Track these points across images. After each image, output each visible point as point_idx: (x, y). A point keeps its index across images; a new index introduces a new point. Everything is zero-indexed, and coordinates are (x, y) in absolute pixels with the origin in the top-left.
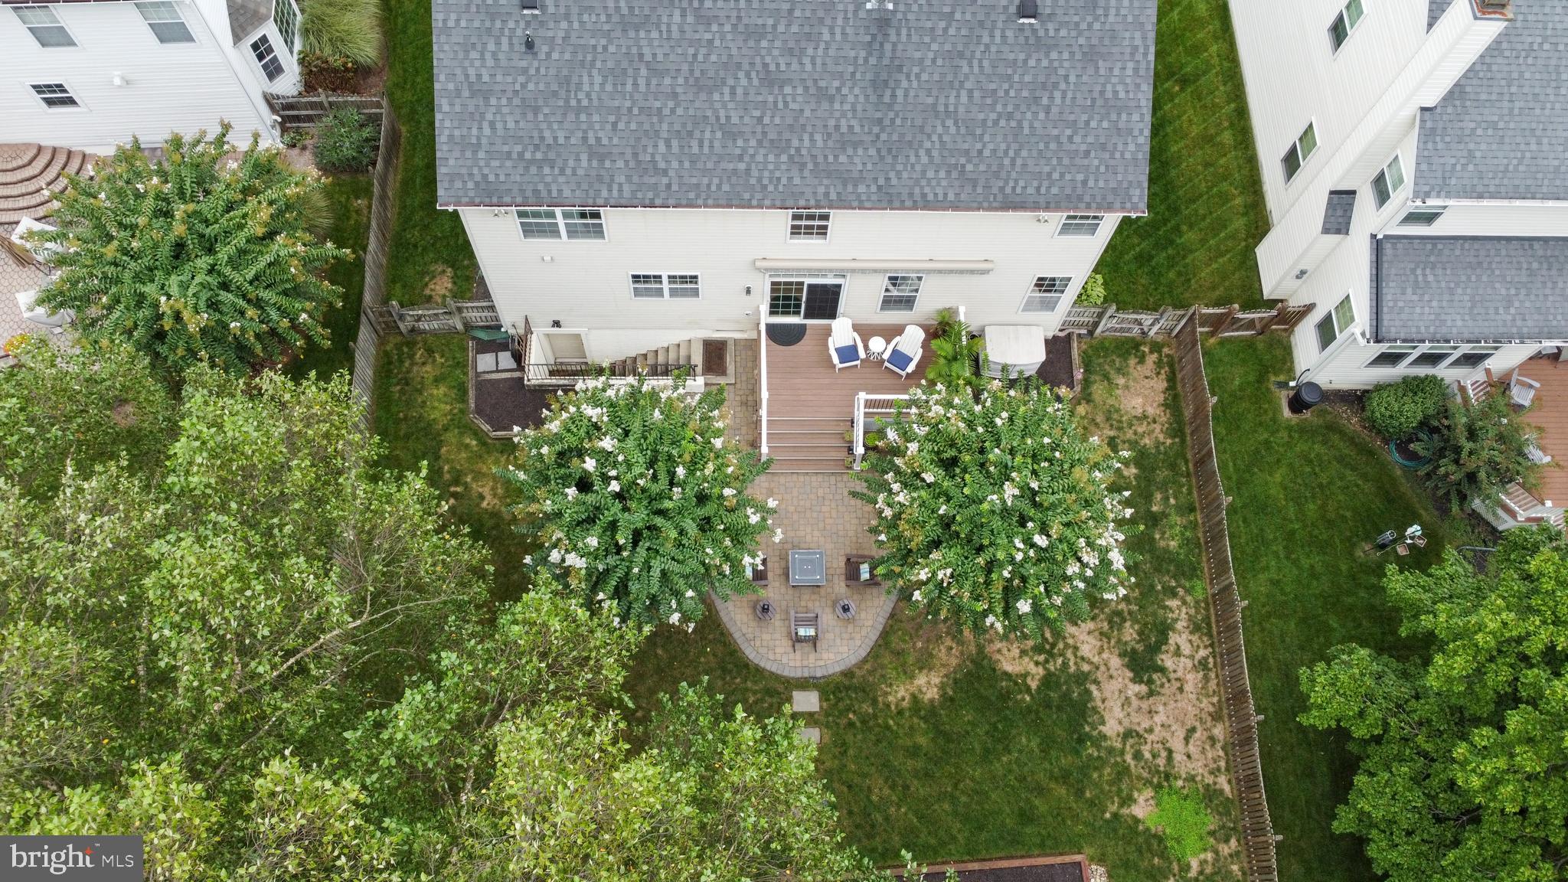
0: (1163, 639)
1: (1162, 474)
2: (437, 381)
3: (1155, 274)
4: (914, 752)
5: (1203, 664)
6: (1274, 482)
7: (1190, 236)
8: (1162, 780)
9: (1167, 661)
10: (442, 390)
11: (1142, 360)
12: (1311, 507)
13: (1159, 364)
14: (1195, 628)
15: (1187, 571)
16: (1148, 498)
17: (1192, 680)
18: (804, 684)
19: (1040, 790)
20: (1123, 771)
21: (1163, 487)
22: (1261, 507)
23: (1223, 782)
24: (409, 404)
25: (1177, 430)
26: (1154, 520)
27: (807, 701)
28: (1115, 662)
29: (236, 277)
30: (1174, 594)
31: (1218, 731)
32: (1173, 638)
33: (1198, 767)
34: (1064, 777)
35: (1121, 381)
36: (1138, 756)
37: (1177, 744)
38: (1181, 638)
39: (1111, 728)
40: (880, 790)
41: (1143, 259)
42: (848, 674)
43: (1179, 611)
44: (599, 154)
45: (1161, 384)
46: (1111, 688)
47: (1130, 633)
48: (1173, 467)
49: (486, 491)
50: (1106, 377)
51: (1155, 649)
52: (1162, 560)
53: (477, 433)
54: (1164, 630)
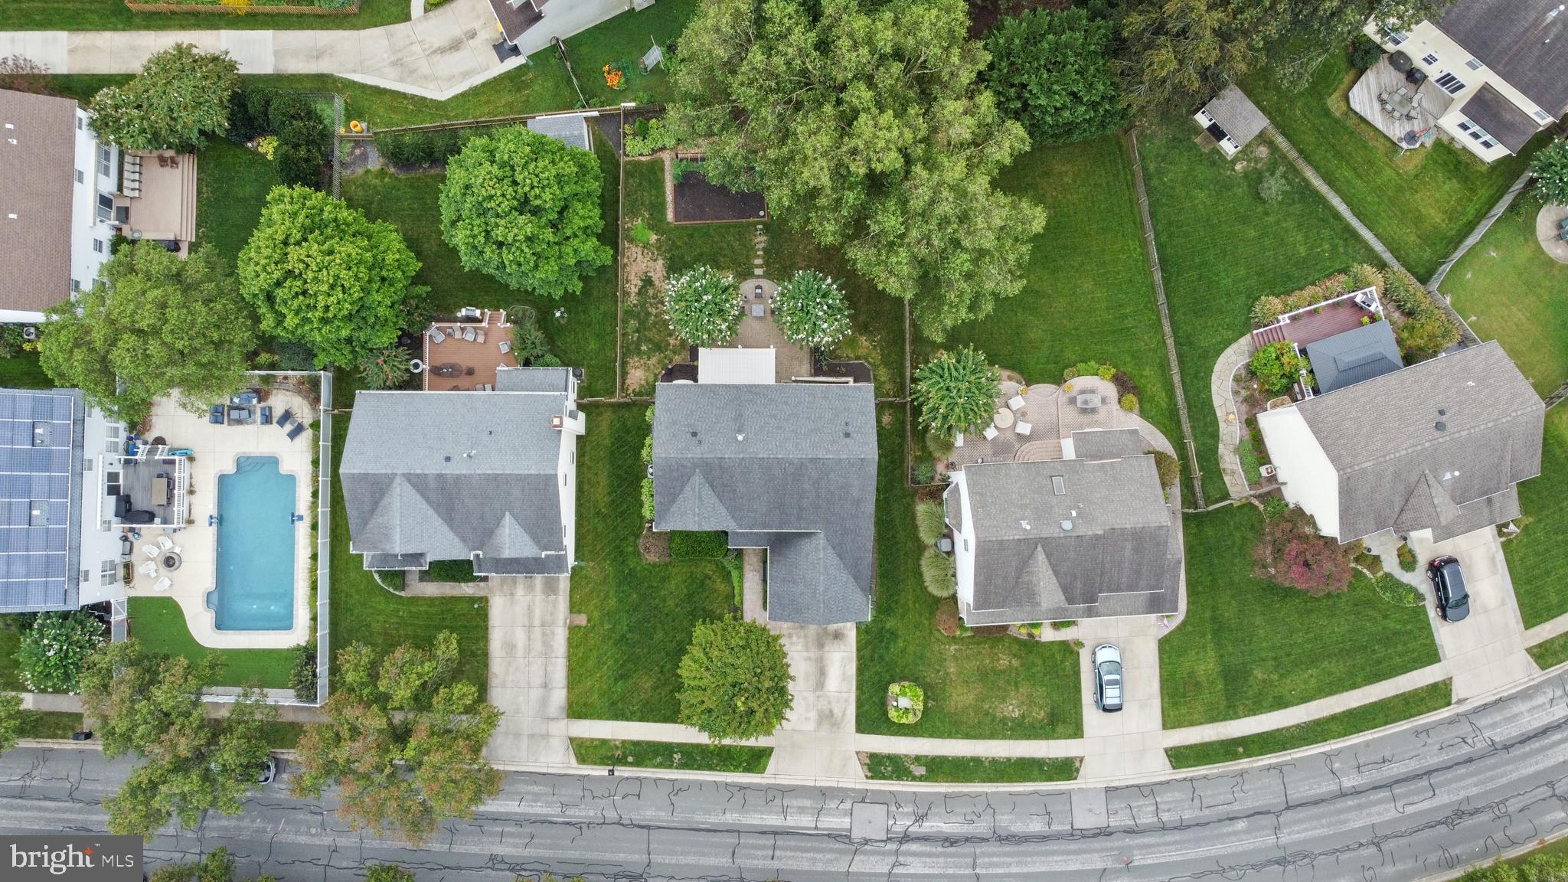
0: (640, 290)
1: (633, 347)
2: (884, 383)
3: (624, 425)
4: (725, 256)
5: (627, 282)
6: (593, 345)
7: (607, 442)
8: (646, 246)
9: (640, 283)
10: (883, 379)
11: (634, 391)
12: (580, 336)
13: (627, 389)
14: (628, 294)
15: (629, 313)
16: (639, 338)
17: (632, 277)
18: (759, 277)
19: (686, 244)
20: (657, 249)
21: (633, 342)
22: (599, 336)
23: (627, 245)
24: (893, 374)
25: (624, 364)
26: (637, 331)
27: (758, 272)
28: (657, 283)
29: (938, 379)
30: (635, 305)
31: (626, 260)
32: (636, 290)
33: (634, 249)
34: (678, 248)
35: (643, 382)
36: (653, 253)
37: (640, 257)
38: (634, 290)
39: (661, 262)
40: (736, 245)
41: (628, 432)
42: (745, 279)
43: (633, 299)
44: (826, 398)
45: (628, 382)
46: (659, 275)
47: (651, 292)
48: (628, 350)
49: (865, 343)
50: (648, 384)
51: (643, 287)
52: (636, 316)
53: (869, 363)
54: (639, 293)
